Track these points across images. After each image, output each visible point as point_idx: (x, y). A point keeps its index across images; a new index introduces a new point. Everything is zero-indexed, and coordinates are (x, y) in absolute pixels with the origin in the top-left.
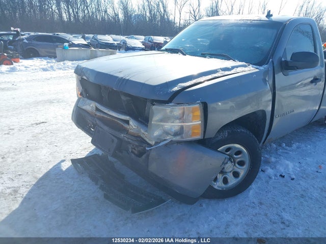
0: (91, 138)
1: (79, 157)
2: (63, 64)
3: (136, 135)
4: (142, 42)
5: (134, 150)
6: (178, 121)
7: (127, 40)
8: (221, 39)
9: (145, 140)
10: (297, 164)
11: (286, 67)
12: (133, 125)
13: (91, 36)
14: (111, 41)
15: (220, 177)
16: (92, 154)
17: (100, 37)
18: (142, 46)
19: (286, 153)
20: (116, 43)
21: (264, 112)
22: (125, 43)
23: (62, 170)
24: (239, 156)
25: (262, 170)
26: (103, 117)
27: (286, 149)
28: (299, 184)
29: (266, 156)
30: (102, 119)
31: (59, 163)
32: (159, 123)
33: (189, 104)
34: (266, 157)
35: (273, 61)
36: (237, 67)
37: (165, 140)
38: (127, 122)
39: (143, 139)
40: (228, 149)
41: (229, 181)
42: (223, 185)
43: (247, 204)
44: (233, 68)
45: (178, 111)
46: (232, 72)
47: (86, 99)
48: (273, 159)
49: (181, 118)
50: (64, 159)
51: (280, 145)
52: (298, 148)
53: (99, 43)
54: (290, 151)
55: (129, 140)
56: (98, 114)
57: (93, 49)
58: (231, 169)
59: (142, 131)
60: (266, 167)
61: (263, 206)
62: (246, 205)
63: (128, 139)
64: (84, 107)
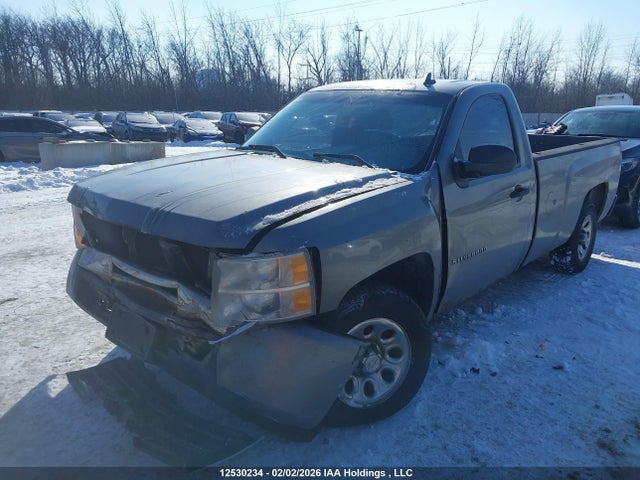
0: (106, 328)
1: (86, 367)
2: (53, 175)
3: (191, 317)
4: (217, 124)
5: (189, 347)
6: (267, 285)
7: (186, 120)
8: (350, 126)
9: (208, 326)
10: (502, 346)
11: (462, 173)
12: (185, 297)
13: (114, 114)
14: (155, 124)
15: (358, 383)
16: (111, 359)
17: (132, 117)
18: (215, 131)
19: (484, 325)
20: (163, 126)
21: (427, 256)
22: (183, 126)
23: (48, 397)
24: (390, 340)
25: (440, 363)
26: (128, 284)
27: (484, 319)
28: (505, 383)
29: (448, 334)
30: (125, 289)
31: (44, 384)
32: (231, 292)
33: (285, 253)
34: (447, 337)
35: (437, 164)
36: (373, 178)
37: (245, 323)
38: (174, 292)
39: (205, 323)
40: (369, 329)
41: (376, 388)
42: (366, 399)
43: (411, 429)
44: (366, 180)
45: (266, 266)
46: (365, 188)
47: (94, 250)
48: (459, 340)
49: (275, 279)
50: (53, 373)
51: (473, 313)
52: (504, 314)
53: (130, 129)
54: (490, 321)
55: (179, 327)
56: (118, 278)
57: (117, 141)
58: (376, 367)
59: (203, 308)
60: (448, 356)
61: (440, 430)
62: (410, 433)
63: (177, 324)
64: (90, 267)
